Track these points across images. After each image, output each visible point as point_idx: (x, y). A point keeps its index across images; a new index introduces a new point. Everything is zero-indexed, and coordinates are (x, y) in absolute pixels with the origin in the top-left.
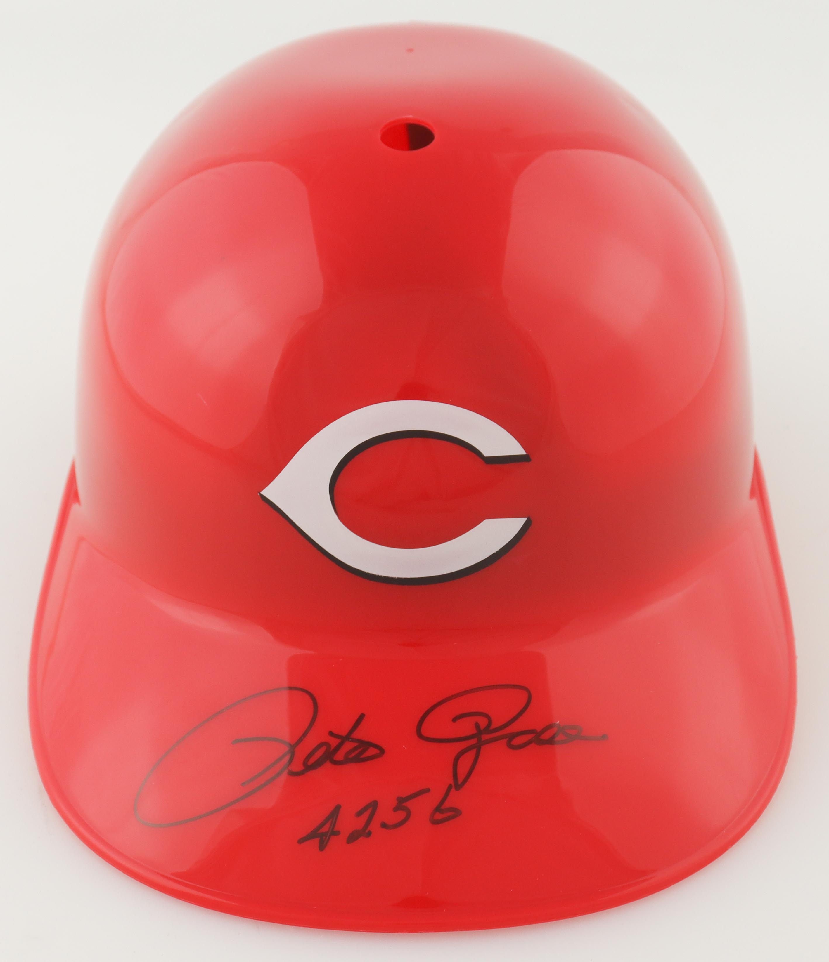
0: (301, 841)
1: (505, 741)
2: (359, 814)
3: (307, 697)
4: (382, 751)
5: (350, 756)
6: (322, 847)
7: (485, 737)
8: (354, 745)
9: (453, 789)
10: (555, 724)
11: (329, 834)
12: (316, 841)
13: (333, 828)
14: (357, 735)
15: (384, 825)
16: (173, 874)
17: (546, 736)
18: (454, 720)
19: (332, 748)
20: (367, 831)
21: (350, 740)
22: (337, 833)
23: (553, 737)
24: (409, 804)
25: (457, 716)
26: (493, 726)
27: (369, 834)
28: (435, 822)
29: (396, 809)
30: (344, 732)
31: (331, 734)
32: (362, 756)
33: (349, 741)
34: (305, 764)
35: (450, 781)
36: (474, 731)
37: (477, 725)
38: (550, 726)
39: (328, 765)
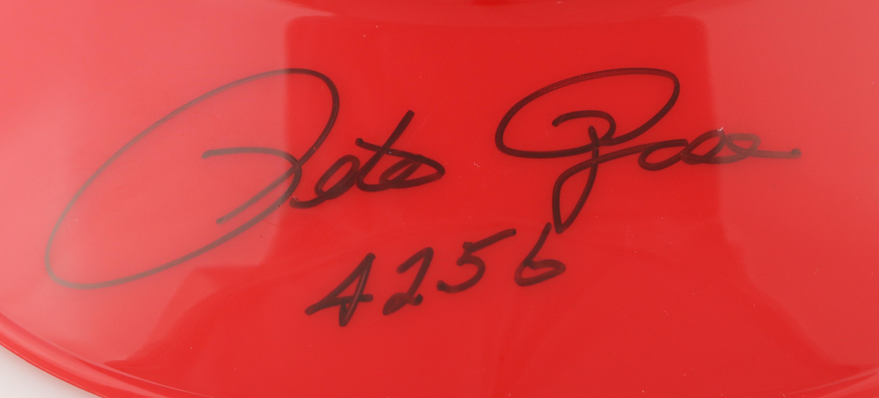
0: (311, 310)
1: (635, 157)
2: (404, 268)
3: (323, 86)
4: (440, 170)
5: (391, 178)
6: (343, 321)
7: (604, 150)
8: (396, 160)
9: (553, 230)
10: (716, 130)
11: (355, 301)
12: (335, 311)
13: (362, 291)
14: (400, 145)
15: (442, 287)
16: (107, 364)
17: (701, 150)
18: (555, 123)
19: (362, 164)
20: (415, 296)
21: (390, 153)
22: (367, 299)
23: (713, 152)
24: (480, 254)
25: (561, 116)
26: (618, 133)
27: (419, 300)
28: (523, 283)
29: (462, 262)
30: (381, 141)
31: (360, 142)
32: (410, 178)
33: (388, 154)
34: (317, 189)
35: (549, 218)
36: (587, 141)
37: (592, 132)
38: (710, 135)
39: (354, 191)
